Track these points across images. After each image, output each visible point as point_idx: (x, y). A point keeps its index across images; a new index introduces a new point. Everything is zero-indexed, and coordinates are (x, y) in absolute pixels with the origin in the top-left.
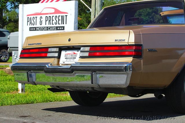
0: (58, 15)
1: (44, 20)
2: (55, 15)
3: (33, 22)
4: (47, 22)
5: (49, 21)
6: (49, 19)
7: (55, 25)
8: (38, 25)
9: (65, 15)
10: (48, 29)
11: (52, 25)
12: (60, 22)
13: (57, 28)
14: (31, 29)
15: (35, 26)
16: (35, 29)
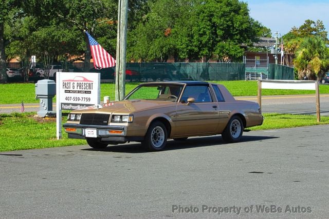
0: (86, 82)
1: (76, 85)
2: (84, 82)
3: (67, 86)
4: (78, 87)
5: (80, 86)
6: (79, 85)
7: (84, 90)
8: (71, 89)
9: (91, 83)
10: (79, 92)
11: (81, 90)
12: (88, 88)
13: (86, 92)
14: (66, 91)
15: (69, 89)
16: (69, 92)
